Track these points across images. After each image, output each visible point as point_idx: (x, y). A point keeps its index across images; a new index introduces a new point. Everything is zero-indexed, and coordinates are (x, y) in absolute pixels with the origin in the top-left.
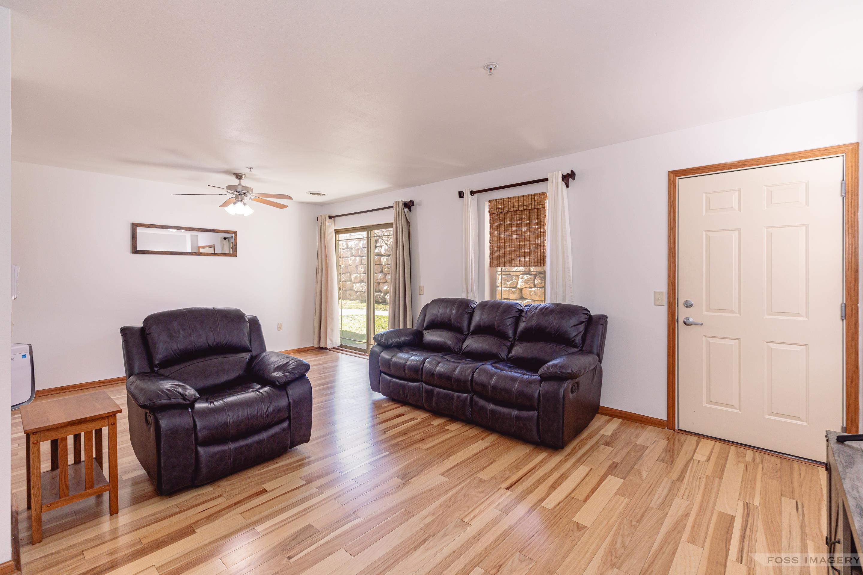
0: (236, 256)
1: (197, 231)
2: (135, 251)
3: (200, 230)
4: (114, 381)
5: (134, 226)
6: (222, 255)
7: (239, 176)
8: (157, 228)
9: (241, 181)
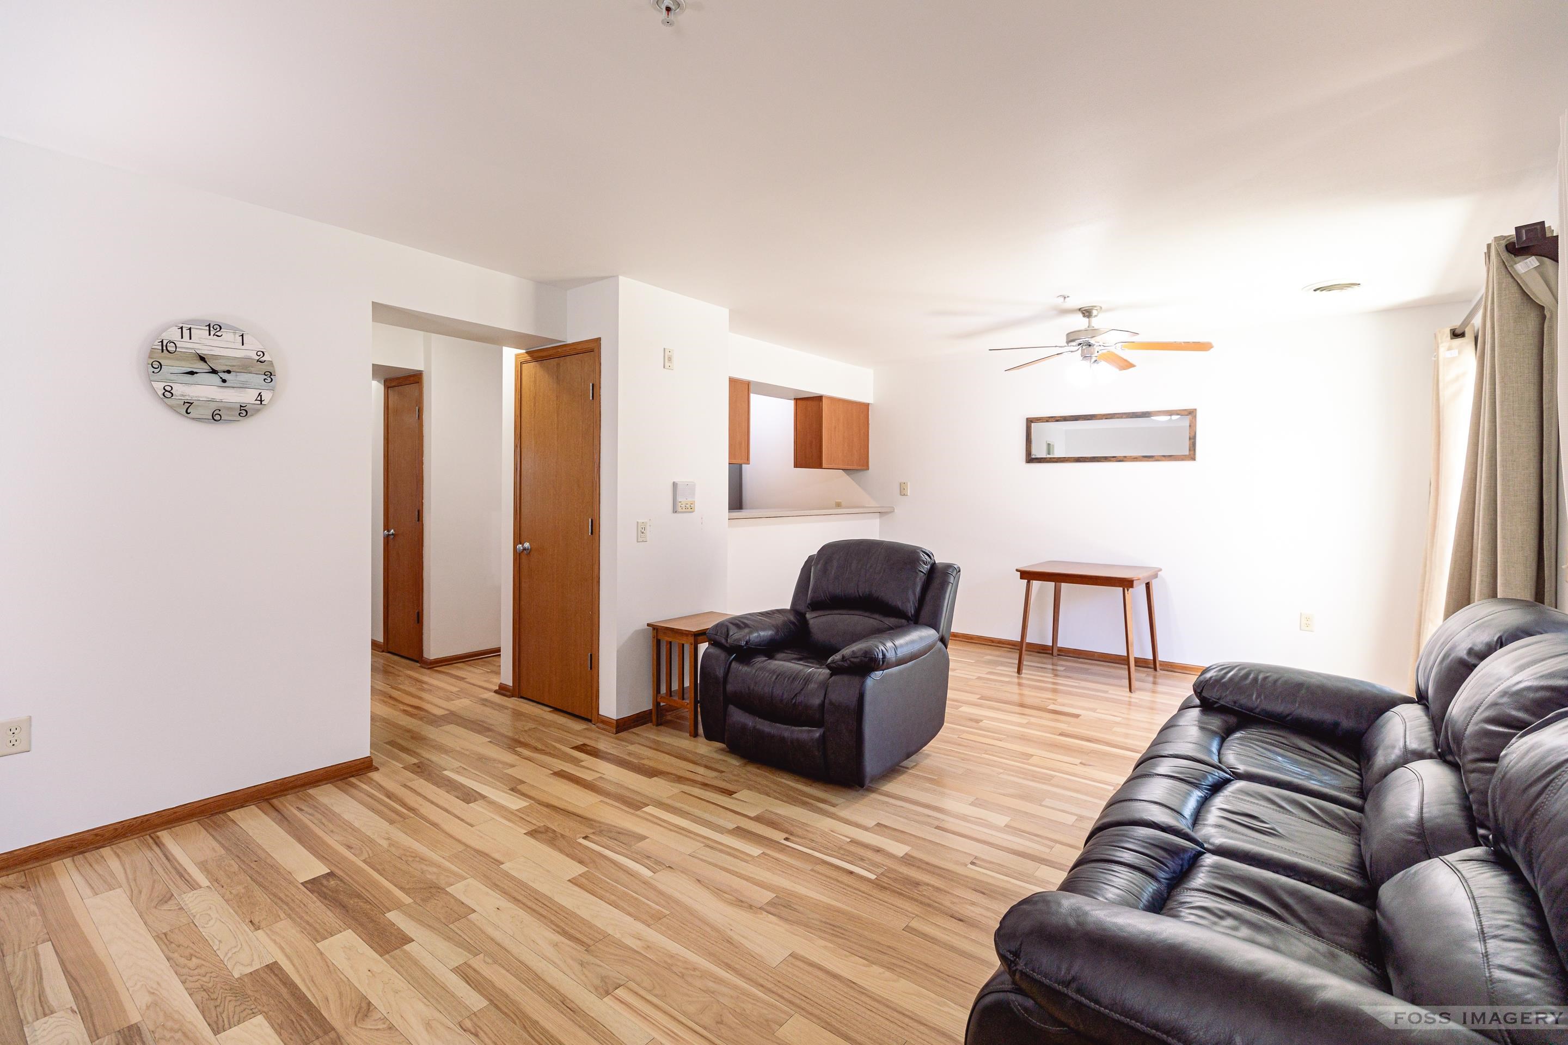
0: (1195, 460)
1: (1118, 418)
2: (1030, 459)
3: (1124, 416)
4: (1003, 644)
5: (1030, 421)
6: (1163, 458)
7: (1087, 313)
8: (1057, 421)
9: (1093, 320)
